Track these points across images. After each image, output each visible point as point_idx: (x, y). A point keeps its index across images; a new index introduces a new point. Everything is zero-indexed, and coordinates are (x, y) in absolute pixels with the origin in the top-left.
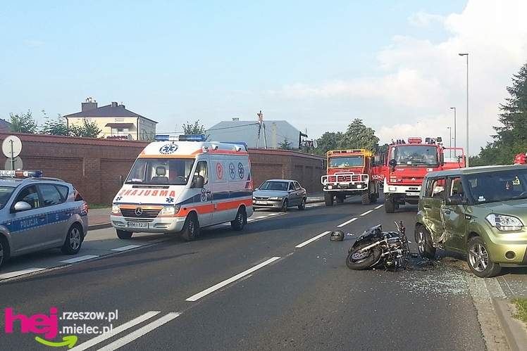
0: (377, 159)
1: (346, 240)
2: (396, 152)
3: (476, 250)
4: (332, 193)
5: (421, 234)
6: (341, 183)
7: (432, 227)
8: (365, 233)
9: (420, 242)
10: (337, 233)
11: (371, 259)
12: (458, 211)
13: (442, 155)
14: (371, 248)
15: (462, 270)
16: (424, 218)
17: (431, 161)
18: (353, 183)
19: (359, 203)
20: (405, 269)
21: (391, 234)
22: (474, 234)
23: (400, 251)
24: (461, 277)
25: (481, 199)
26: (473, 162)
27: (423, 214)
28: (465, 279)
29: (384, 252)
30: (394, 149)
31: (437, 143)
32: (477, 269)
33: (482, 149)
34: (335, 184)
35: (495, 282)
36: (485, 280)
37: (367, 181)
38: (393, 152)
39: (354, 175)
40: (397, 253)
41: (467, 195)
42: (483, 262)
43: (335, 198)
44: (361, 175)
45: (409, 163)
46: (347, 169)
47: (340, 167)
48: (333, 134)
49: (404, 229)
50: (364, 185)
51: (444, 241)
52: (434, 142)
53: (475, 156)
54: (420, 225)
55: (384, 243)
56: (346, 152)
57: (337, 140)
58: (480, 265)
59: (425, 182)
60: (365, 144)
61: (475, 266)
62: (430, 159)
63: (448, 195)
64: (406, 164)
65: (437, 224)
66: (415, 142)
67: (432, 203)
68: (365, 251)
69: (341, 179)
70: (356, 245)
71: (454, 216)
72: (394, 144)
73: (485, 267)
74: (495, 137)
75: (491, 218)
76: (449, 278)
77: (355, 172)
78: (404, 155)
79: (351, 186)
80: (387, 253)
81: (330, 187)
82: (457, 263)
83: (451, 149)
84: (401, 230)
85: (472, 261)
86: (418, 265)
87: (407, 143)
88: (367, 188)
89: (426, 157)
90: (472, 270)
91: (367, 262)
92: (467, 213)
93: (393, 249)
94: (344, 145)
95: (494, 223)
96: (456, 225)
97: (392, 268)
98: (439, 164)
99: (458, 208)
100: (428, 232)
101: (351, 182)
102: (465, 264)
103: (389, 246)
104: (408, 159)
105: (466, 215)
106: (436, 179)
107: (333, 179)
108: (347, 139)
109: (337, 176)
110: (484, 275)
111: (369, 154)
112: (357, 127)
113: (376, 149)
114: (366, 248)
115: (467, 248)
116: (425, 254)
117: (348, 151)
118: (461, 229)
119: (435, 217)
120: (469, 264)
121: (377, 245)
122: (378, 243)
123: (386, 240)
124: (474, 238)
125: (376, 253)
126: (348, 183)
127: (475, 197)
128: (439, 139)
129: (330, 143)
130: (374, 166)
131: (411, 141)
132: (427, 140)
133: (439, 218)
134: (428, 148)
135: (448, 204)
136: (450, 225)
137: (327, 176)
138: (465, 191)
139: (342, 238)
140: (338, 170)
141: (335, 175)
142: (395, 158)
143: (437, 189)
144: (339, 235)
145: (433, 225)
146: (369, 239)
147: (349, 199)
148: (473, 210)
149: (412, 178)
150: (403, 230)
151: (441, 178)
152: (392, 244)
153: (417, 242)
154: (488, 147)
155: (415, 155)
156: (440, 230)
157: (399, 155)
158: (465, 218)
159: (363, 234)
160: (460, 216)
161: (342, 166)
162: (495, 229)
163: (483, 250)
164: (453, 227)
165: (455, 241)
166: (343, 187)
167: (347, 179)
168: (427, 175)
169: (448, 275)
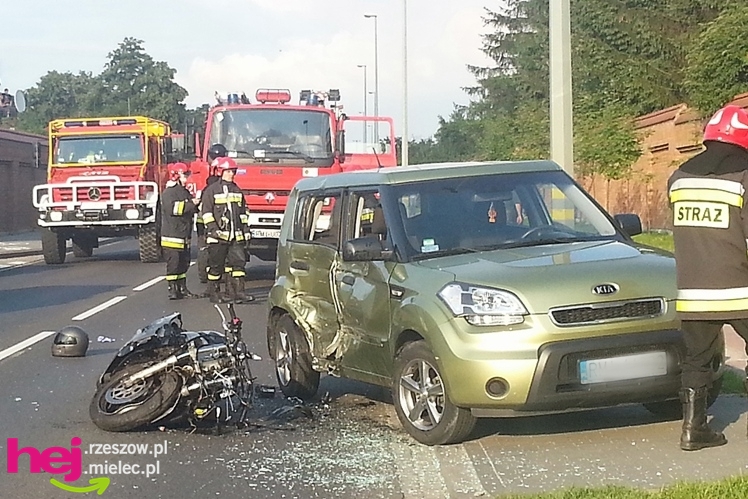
0: (178, 142)
1: (95, 353)
2: (225, 124)
3: (417, 377)
4: (62, 233)
5: (283, 336)
6: (86, 206)
7: (309, 318)
8: (139, 336)
9: (281, 356)
10: (69, 336)
11: (154, 403)
12: (372, 277)
13: (340, 134)
14: (155, 375)
15: (385, 427)
16: (289, 297)
17: (313, 149)
18: (117, 205)
19: (132, 257)
20: (241, 426)
21: (206, 337)
22: (410, 335)
23: (228, 381)
24: (379, 444)
25: (429, 246)
26: (419, 152)
27: (287, 285)
28: (389, 450)
29: (189, 384)
30: (220, 117)
31: (328, 104)
32: (419, 423)
33: (443, 122)
34: (70, 206)
35: (461, 454)
36: (438, 450)
37: (152, 201)
38: (217, 125)
39: (119, 183)
40: (221, 387)
41: (394, 237)
42: (432, 406)
43: (69, 243)
44: (137, 184)
45: (259, 153)
46: (101, 167)
47: (82, 162)
48: (68, 76)
49: (239, 323)
50: (144, 210)
51: (339, 354)
52: (322, 102)
53: (426, 138)
54: (280, 313)
55: (188, 361)
56: (96, 124)
57: (80, 91)
58: (426, 414)
59: (292, 203)
60: (152, 104)
61: (413, 416)
62: (310, 144)
63: (348, 234)
64: (251, 156)
65: (321, 310)
66: (274, 101)
67: (312, 256)
68: (140, 382)
69: (84, 194)
70: (117, 365)
71: (363, 289)
72: (221, 104)
73: (437, 417)
74: (472, 91)
75: (452, 295)
76: (352, 449)
77: (124, 176)
78: (246, 133)
79: (111, 214)
80: (195, 386)
81: (56, 216)
82: (370, 409)
83: (365, 119)
84: (232, 325)
85: (406, 403)
86: (274, 417)
87: (254, 102)
88: (152, 218)
89: (301, 139)
90: (407, 428)
91: (143, 412)
92: (393, 282)
93: (209, 376)
94: (97, 107)
95: (458, 308)
96: (369, 312)
97: (207, 425)
98: (334, 158)
99: (372, 268)
100: (300, 330)
101: (112, 201)
102: (390, 410)
103: (201, 367)
104: (256, 145)
105: (393, 287)
106: (320, 195)
107: (64, 194)
108: (103, 90)
109: (74, 186)
110: (434, 438)
111: (157, 129)
112: (129, 58)
113: (178, 117)
114: (142, 374)
115: (394, 370)
116: (293, 389)
117: (104, 121)
118: (379, 323)
119: (319, 292)
120: (400, 411)
121: (169, 367)
122: (173, 360)
123: (192, 353)
124: (410, 346)
125: (168, 388)
126: (102, 205)
127: (413, 240)
128: (334, 95)
129: (61, 101)
130: (171, 160)
131: (264, 97)
132: (305, 95)
133: (327, 296)
134: (304, 116)
135: (348, 258)
136: (353, 313)
137: (49, 187)
138: (389, 225)
139: (82, 350)
140: (78, 171)
141: (67, 184)
142: (223, 140)
143: (323, 223)
144: (74, 342)
145: (313, 313)
146: (148, 351)
147: (106, 246)
148: (408, 275)
149: (266, 192)
150: (236, 326)
151: (335, 194)
152: (207, 361)
153: (274, 358)
154: (457, 115)
155: (273, 134)
156: (329, 326)
157: (232, 132)
158: (391, 294)
159: (134, 339)
160: (377, 290)
161: (88, 160)
162: (460, 322)
163: (432, 375)
164: (360, 317)
165: (365, 353)
166: (88, 215)
167: (102, 193)
168: (300, 185)
169: (346, 439)
